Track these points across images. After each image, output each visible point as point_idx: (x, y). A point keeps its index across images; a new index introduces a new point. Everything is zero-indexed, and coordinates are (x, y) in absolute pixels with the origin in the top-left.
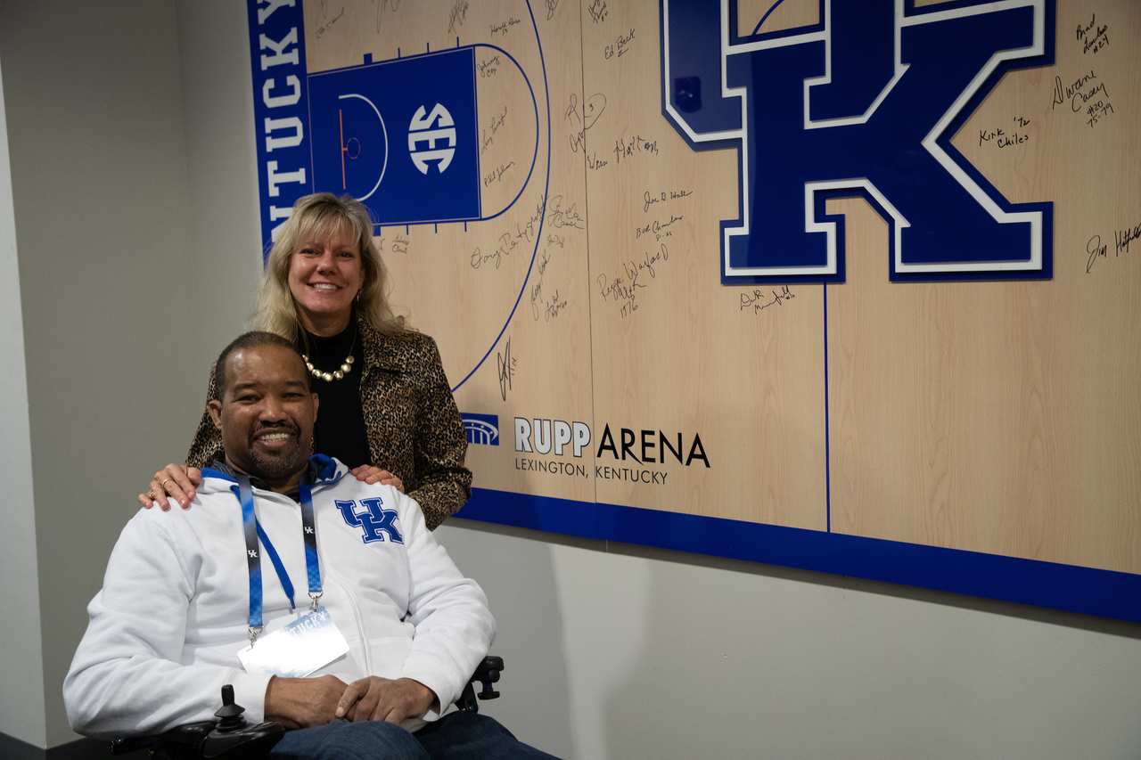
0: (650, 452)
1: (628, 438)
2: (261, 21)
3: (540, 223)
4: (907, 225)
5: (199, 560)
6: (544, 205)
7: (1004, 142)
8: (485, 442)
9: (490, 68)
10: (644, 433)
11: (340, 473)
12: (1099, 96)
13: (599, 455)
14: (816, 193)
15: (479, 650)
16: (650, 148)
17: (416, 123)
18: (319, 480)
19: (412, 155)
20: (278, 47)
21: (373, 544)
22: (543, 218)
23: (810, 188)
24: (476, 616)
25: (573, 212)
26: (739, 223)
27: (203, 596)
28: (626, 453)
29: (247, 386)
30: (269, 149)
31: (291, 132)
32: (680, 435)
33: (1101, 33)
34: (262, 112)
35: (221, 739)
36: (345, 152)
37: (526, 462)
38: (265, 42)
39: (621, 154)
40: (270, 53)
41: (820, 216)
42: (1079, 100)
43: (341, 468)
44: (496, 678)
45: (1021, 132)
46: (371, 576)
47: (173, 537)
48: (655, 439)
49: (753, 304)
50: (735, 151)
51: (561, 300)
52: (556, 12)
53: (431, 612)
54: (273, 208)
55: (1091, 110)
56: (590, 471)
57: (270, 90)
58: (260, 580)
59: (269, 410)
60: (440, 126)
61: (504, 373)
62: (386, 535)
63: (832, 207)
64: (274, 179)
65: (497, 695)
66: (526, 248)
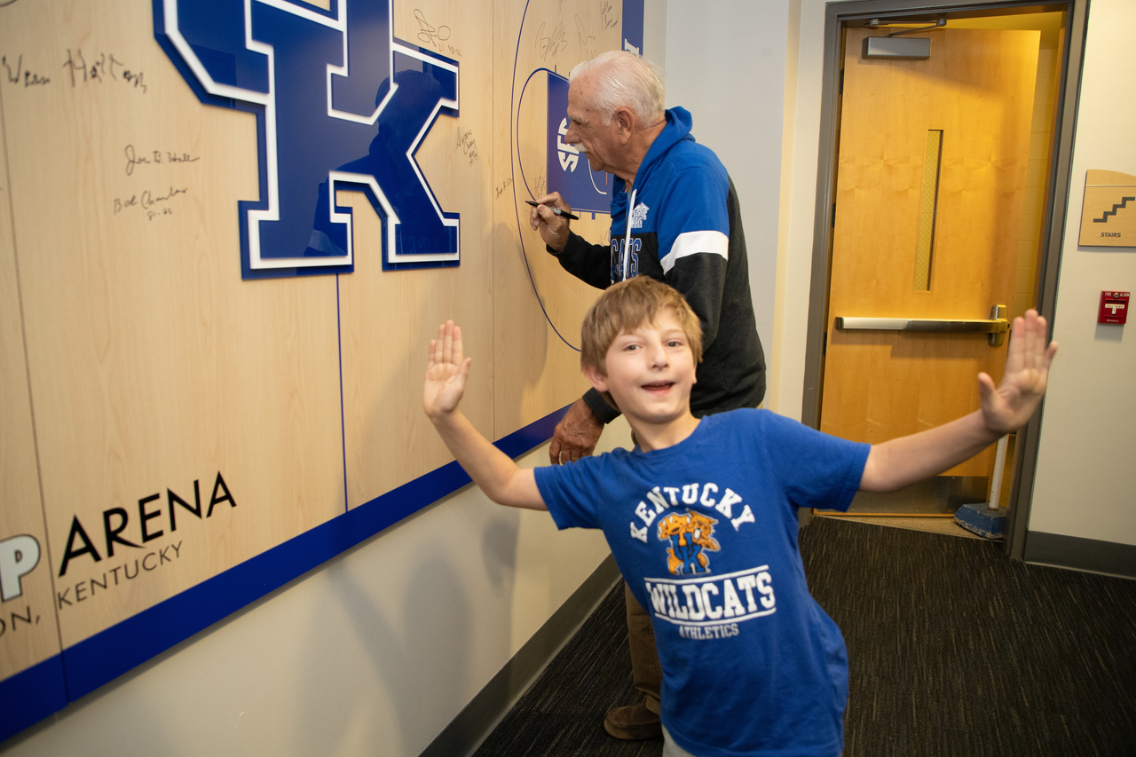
4: (398, 222)
10: (142, 503)
12: (472, 148)
13: (63, 572)
14: (335, 183)
16: (133, 80)
23: (331, 177)
26: (263, 204)
28: (115, 544)
32: (196, 483)
39: (79, 75)
42: (466, 147)
48: (162, 504)
55: (470, 155)
56: (44, 607)
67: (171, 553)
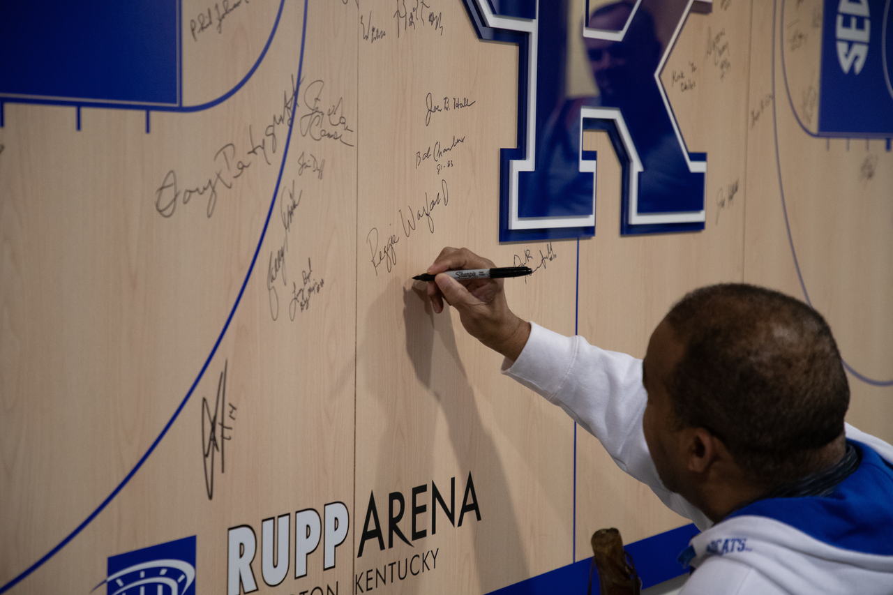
3: (288, 128)
4: (642, 170)
6: (296, 94)
7: (684, 86)
10: (415, 492)
13: (360, 555)
14: (584, 121)
16: (435, 22)
22: (292, 119)
23: (583, 114)
25: (338, 115)
26: (520, 153)
28: (395, 535)
32: (453, 482)
39: (402, 23)
42: (718, 55)
45: (692, 79)
48: (428, 498)
50: (515, 49)
51: (315, 278)
56: (346, 587)
61: (213, 439)
66: (262, 174)
67: (430, 561)
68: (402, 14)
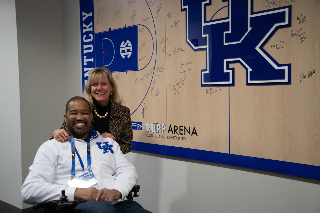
0: (182, 132)
1: (176, 128)
2: (83, 20)
4: (251, 70)
5: (58, 157)
6: (155, 66)
7: (277, 48)
8: (138, 129)
9: (141, 31)
10: (180, 127)
11: (98, 134)
12: (304, 35)
13: (168, 133)
14: (227, 62)
15: (133, 183)
16: (183, 51)
17: (122, 45)
18: (92, 136)
19: (121, 54)
20: (87, 27)
21: (106, 154)
22: (154, 70)
23: (225, 61)
24: (132, 174)
25: (162, 68)
26: (206, 70)
27: (59, 166)
28: (175, 132)
29: (73, 111)
30: (84, 53)
31: (90, 48)
32: (190, 127)
33: (304, 18)
34: (83, 43)
35: (61, 205)
36: (104, 53)
37: (149, 135)
38: (84, 25)
39: (175, 52)
40: (85, 28)
41: (228, 68)
42: (298, 36)
43: (98, 133)
44: (138, 191)
45: (282, 45)
46: (105, 163)
47: (52, 150)
48: (183, 128)
49: (210, 92)
50: (205, 51)
51: (159, 91)
52: (159, 16)
53: (120, 173)
54: (85, 68)
55: (301, 39)
56: (166, 137)
57: (85, 38)
58: (75, 162)
59: (79, 117)
60: (128, 46)
61: (144, 111)
62: (110, 151)
63: (231, 66)
64: (85, 60)
65: (138, 196)
66: (150, 77)
67: (184, 139)
68: (175, 51)
